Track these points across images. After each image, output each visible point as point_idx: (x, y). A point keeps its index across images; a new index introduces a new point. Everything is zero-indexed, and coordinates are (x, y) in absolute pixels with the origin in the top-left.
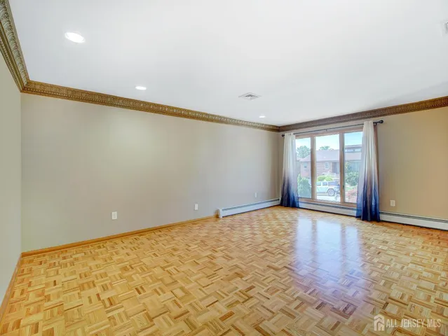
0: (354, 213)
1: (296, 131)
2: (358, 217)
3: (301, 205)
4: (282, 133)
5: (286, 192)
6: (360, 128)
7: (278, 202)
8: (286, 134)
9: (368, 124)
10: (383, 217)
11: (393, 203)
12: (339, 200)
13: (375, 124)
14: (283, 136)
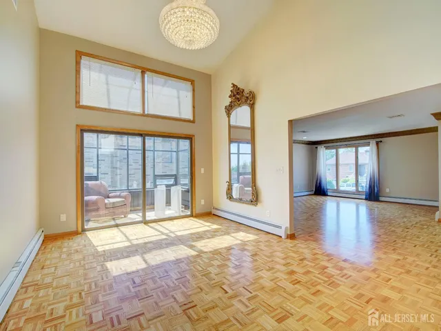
0: (364, 197)
1: (325, 145)
2: (366, 199)
3: (329, 194)
4: (316, 146)
5: (318, 184)
6: (368, 144)
7: (313, 193)
8: (319, 147)
9: (373, 142)
10: (381, 199)
11: (388, 190)
12: (354, 188)
13: (377, 143)
14: (317, 148)
